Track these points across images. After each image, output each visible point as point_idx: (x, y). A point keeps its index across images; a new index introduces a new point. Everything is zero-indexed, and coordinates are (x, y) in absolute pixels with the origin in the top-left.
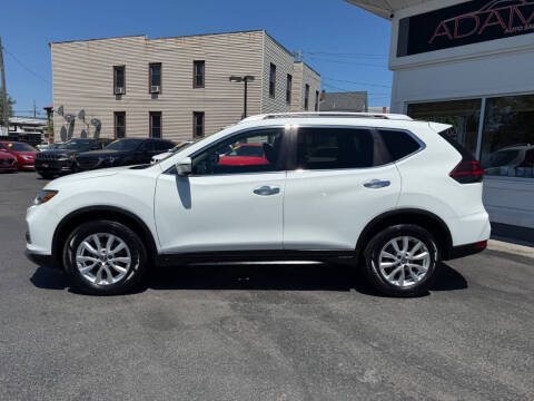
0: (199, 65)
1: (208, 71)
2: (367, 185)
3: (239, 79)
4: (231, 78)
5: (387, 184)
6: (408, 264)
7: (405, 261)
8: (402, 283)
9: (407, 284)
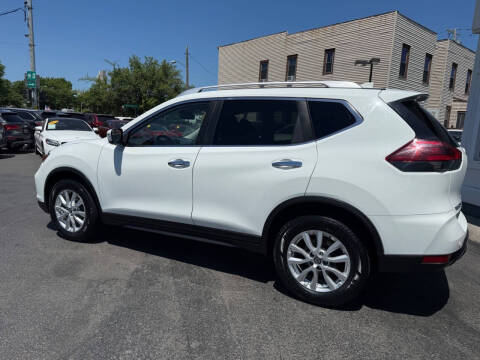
0: (330, 53)
1: (337, 58)
2: (276, 165)
3: (364, 63)
4: (358, 62)
5: (297, 165)
6: (322, 266)
7: (318, 261)
8: (313, 286)
9: (320, 289)
